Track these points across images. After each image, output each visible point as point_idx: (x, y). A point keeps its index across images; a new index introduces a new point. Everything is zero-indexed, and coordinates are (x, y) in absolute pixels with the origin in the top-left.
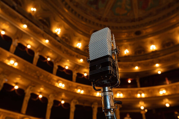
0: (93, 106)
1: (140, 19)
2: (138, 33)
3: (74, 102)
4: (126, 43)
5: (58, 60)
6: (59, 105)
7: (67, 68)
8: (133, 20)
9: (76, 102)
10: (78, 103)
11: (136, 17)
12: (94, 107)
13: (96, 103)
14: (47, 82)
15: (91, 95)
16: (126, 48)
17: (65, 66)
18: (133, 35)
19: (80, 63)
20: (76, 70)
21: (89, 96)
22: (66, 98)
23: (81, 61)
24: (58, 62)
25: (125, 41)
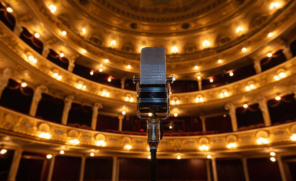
0: (66, 99)
1: (144, 10)
2: (133, 26)
3: (41, 89)
4: (115, 32)
5: (25, 18)
6: (17, 87)
7: (37, 36)
8: (136, 8)
9: (45, 90)
10: (47, 92)
11: (141, 6)
12: (67, 102)
13: (73, 97)
14: (10, 47)
15: (71, 85)
16: (114, 38)
17: (35, 32)
18: (128, 26)
19: (60, 36)
20: (50, 44)
21: (68, 85)
22: (31, 80)
23: (64, 34)
24: (24, 21)
25: (115, 29)
